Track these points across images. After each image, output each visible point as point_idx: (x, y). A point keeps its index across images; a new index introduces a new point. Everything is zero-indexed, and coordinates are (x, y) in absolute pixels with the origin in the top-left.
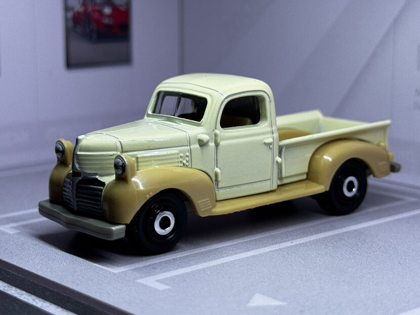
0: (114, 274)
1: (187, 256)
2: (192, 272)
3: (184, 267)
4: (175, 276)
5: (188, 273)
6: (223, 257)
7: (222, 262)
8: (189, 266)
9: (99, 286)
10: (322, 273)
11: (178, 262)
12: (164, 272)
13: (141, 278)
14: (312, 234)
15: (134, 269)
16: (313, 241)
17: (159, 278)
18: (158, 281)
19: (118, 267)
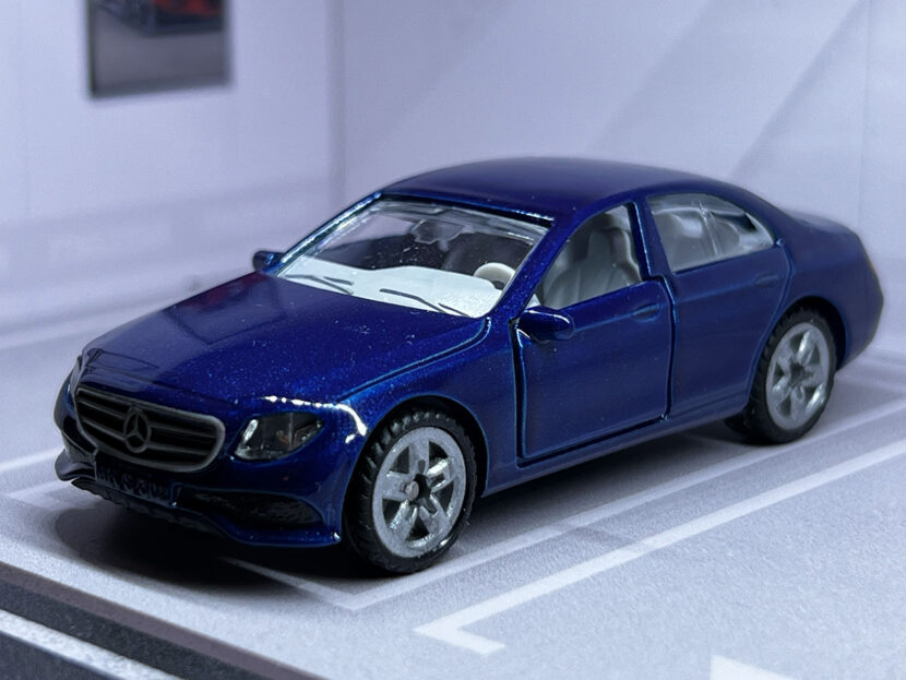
0: (354, 615)
1: (501, 559)
2: (534, 602)
3: (509, 590)
4: (501, 614)
5: (525, 604)
6: (587, 559)
7: (591, 573)
8: (519, 586)
9: (333, 650)
10: (835, 594)
11: (489, 577)
12: (470, 604)
13: (422, 624)
14: (757, 492)
15: (395, 600)
16: (769, 508)
17: (468, 622)
18: (465, 629)
19: (351, 593)
